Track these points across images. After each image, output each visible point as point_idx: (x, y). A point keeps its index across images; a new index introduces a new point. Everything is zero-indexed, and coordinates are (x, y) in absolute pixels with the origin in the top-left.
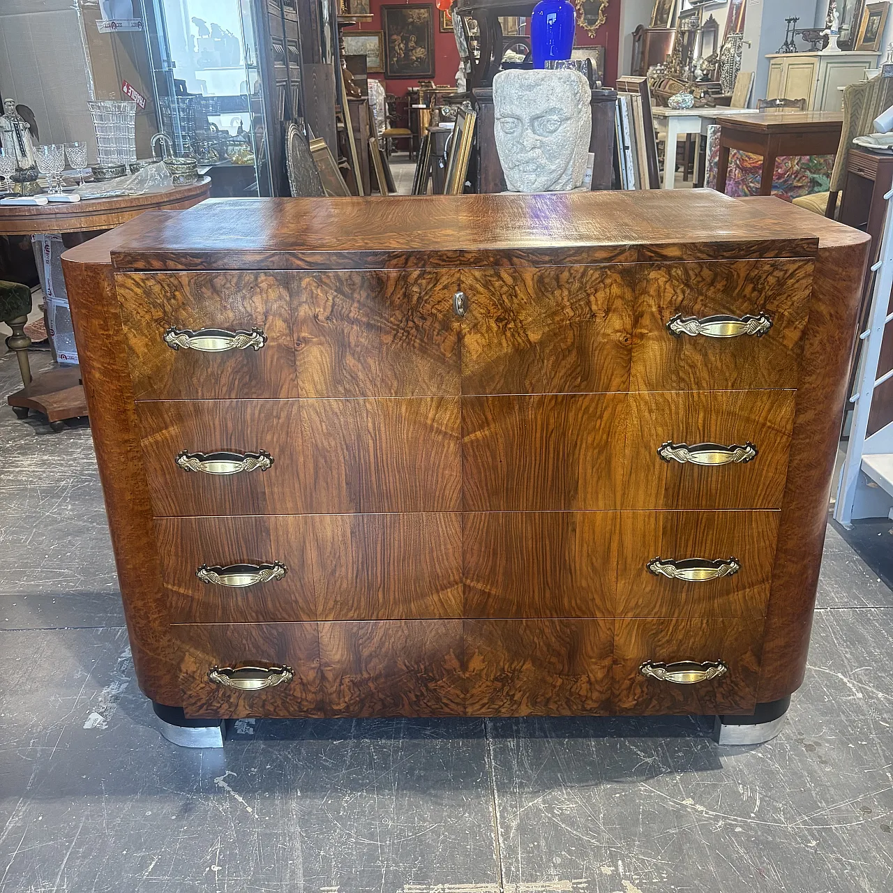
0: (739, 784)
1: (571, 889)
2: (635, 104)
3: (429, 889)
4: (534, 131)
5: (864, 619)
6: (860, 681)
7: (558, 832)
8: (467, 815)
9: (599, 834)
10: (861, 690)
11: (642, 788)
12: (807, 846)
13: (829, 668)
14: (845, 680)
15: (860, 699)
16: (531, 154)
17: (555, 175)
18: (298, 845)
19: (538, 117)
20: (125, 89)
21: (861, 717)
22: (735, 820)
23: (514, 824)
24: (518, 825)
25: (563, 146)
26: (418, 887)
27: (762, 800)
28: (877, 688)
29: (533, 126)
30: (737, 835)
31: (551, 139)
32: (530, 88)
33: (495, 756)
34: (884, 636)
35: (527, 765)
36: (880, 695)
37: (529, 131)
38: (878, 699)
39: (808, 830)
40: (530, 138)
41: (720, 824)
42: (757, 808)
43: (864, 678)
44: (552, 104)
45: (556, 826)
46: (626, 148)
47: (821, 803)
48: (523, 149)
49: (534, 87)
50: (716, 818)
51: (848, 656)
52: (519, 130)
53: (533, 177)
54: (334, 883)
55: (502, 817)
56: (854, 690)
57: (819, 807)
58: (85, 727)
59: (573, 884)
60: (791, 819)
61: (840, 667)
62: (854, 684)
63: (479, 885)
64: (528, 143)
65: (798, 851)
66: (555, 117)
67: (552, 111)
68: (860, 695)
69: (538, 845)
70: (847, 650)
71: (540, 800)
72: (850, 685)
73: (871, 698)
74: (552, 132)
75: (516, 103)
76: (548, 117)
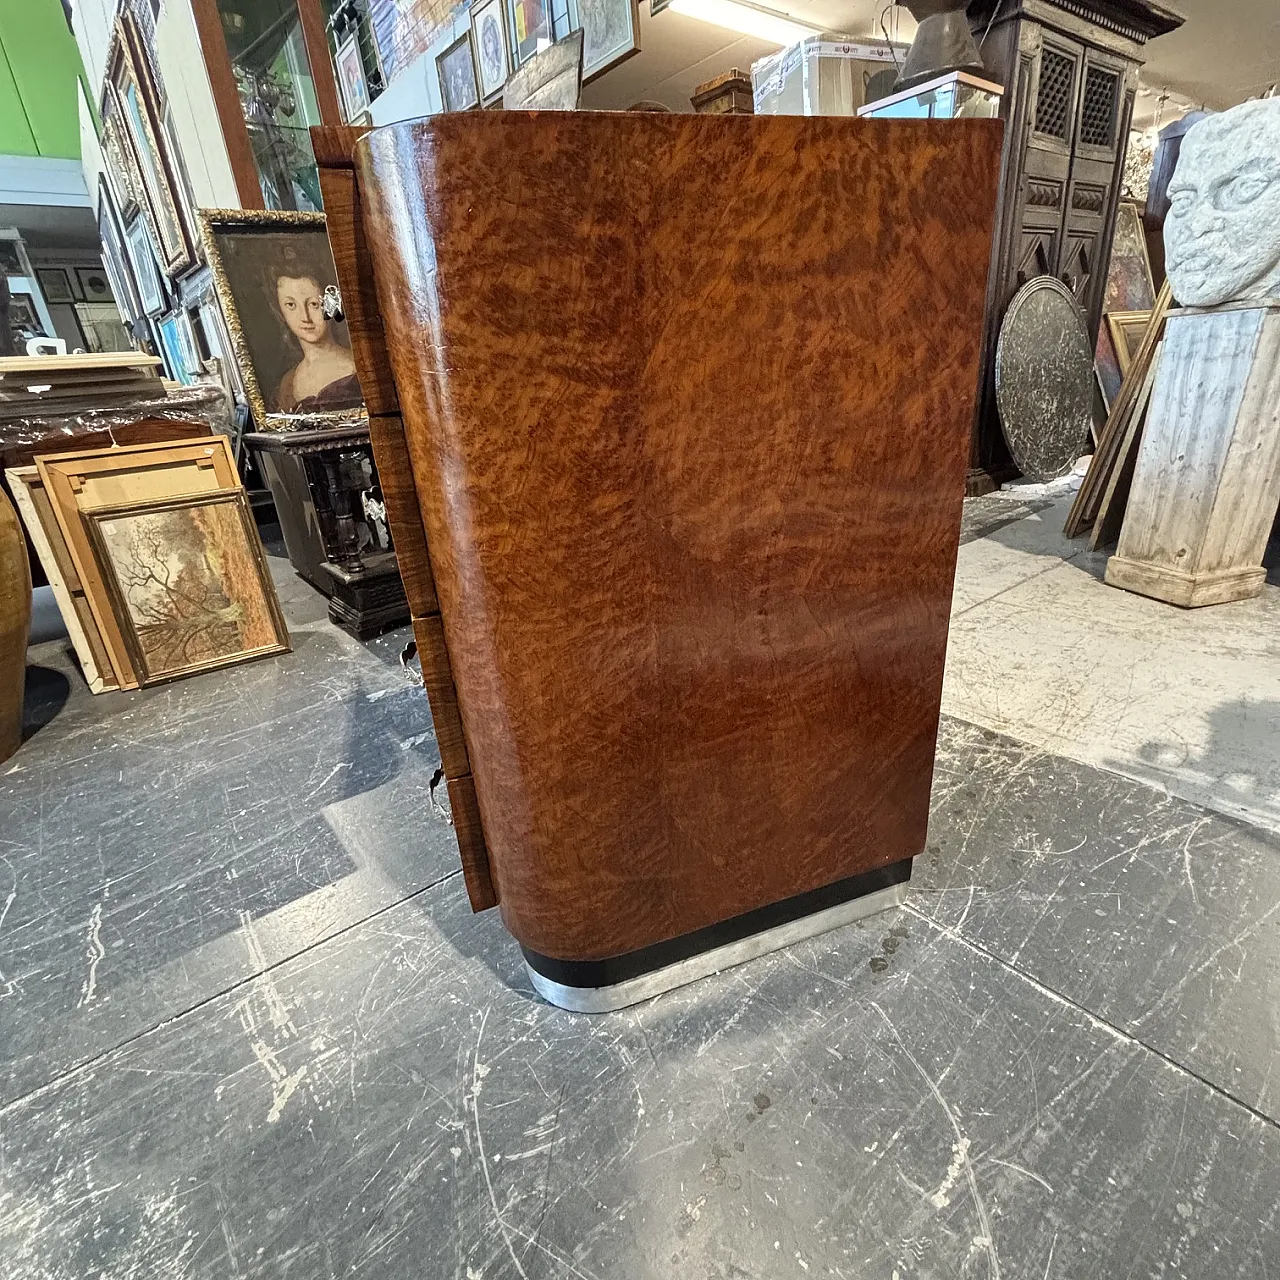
0: (557, 1113)
1: (276, 1027)
4: (1216, 206)
5: (1200, 1114)
6: (983, 1188)
9: (376, 1010)
10: (960, 1196)
11: (480, 1013)
12: (464, 1267)
13: (965, 1120)
14: (960, 1158)
15: (929, 1205)
18: (281, 833)
19: (1226, 182)
21: (877, 1229)
22: (474, 1140)
26: (249, 919)
27: (540, 1155)
28: (1000, 1226)
29: (1216, 197)
30: (444, 1153)
31: (1247, 211)
32: (1222, 134)
34: (1189, 1173)
36: (983, 1241)
37: (1208, 207)
38: (965, 1240)
39: (506, 1252)
40: (1206, 216)
41: (455, 1124)
42: (514, 1157)
43: (1003, 1190)
44: (1255, 154)
47: (584, 1249)
49: (1228, 131)
50: (465, 1115)
51: (1041, 1134)
52: (1194, 207)
53: (1198, 278)
54: (241, 873)
55: (367, 925)
56: (947, 1184)
57: (570, 1249)
58: (368, 696)
59: (286, 1025)
60: (517, 1216)
62: (963, 1176)
63: (262, 955)
64: (1197, 228)
65: (448, 1255)
66: (1258, 175)
67: (1252, 164)
68: (941, 1201)
70: (1058, 1126)
71: (409, 938)
72: (953, 1171)
73: (956, 1225)
74: (1247, 201)
75: (1193, 164)
76: (1244, 176)
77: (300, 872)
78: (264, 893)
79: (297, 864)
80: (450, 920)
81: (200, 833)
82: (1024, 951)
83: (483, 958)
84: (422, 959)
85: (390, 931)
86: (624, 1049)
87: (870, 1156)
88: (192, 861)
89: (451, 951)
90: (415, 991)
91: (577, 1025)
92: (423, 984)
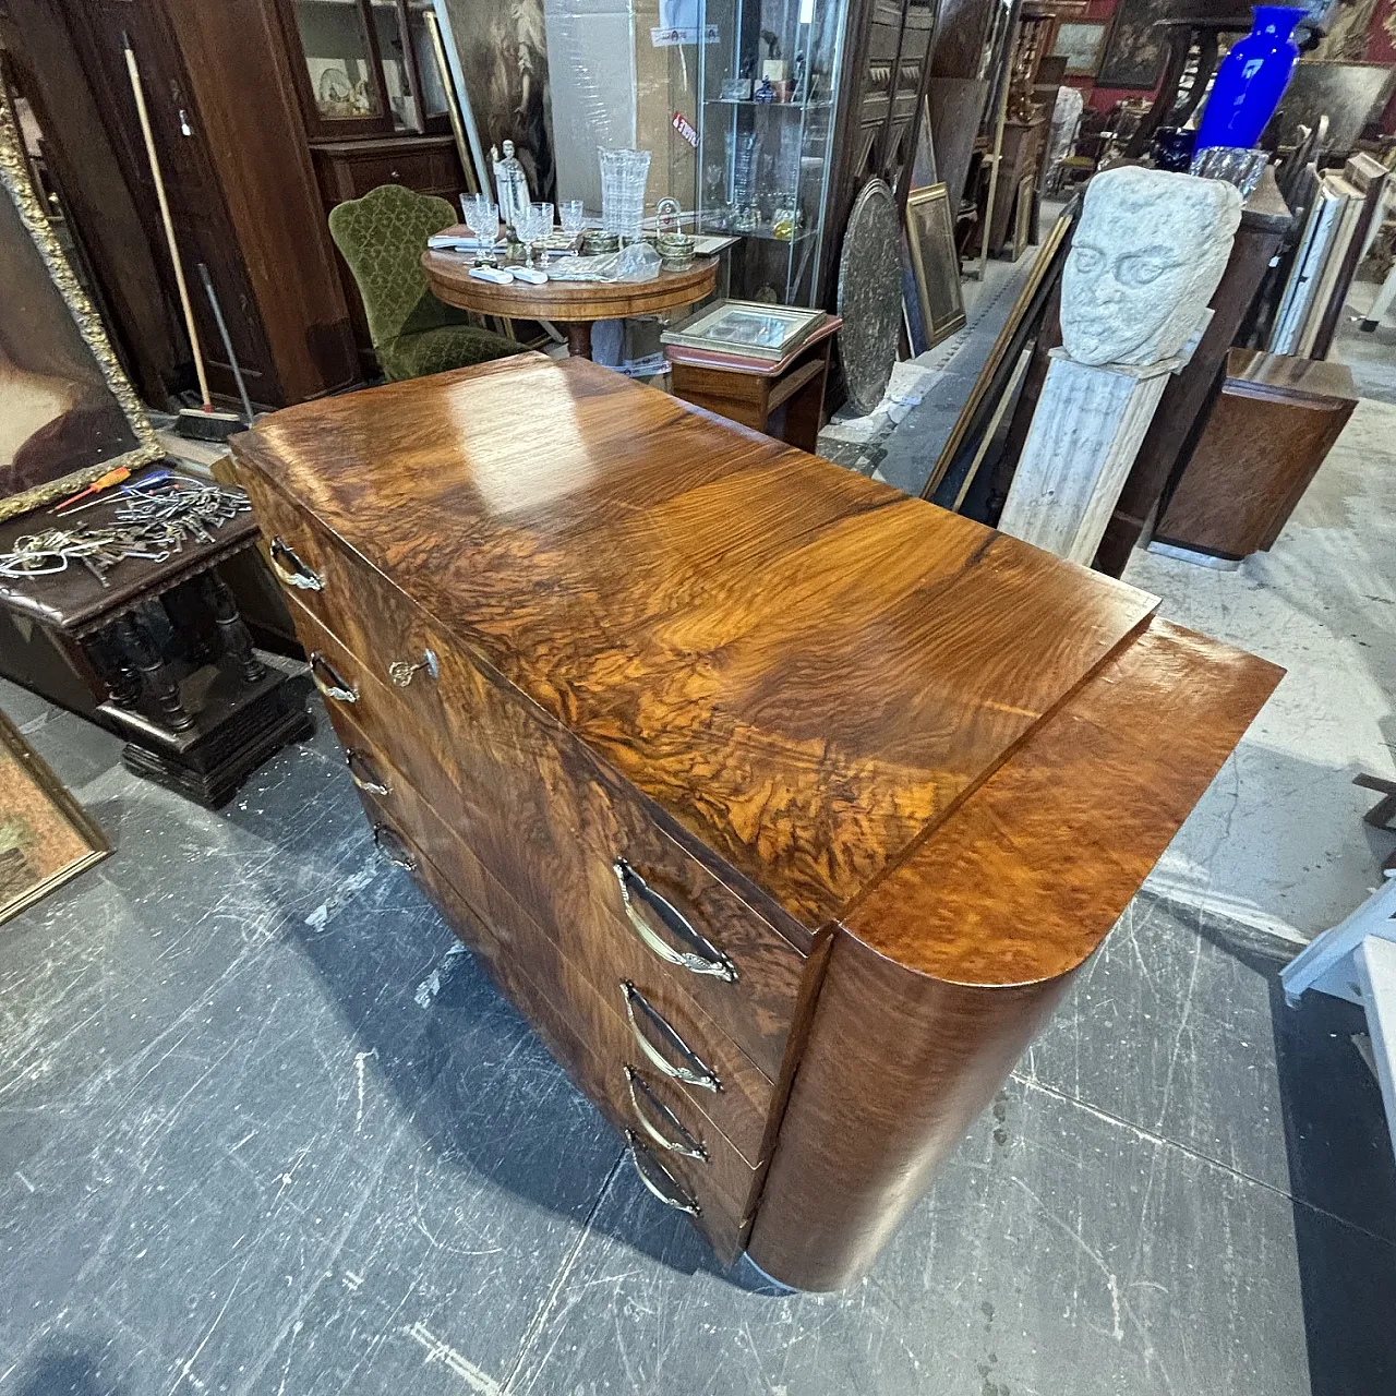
2: (1348, 211)
3: (434, 1344)
4: (1117, 277)
5: (1212, 1188)
6: (1135, 1308)
7: (609, 1346)
8: (536, 1254)
9: (648, 1379)
10: (1127, 1324)
11: (741, 1332)
13: (1106, 1258)
14: (1115, 1294)
15: (1115, 1341)
16: (1101, 311)
17: (1128, 345)
18: (367, 1193)
19: (1129, 257)
20: (676, 123)
23: (572, 1300)
24: (576, 1305)
25: (1154, 307)
26: (428, 1334)
28: (1154, 1335)
29: (1119, 268)
31: (1142, 291)
32: (1135, 207)
33: (618, 1178)
34: (1221, 1239)
35: (641, 1215)
36: (1150, 1352)
37: (1111, 276)
38: (1141, 1356)
40: (1108, 286)
43: (1145, 1304)
44: (1158, 241)
45: (612, 1333)
46: (1302, 279)
48: (1092, 301)
49: (1141, 206)
51: (1147, 1248)
52: (1098, 269)
53: (1093, 343)
54: (362, 1273)
55: (568, 1282)
56: (1117, 1319)
58: (307, 921)
61: (1120, 1264)
62: (1122, 1307)
63: (482, 1375)
64: (1101, 295)
66: (1157, 261)
67: (1155, 250)
68: (1119, 1334)
69: (576, 1353)
70: (1152, 1236)
71: (621, 1278)
72: (1116, 1305)
73: (1134, 1349)
74: (1144, 283)
75: (1106, 227)
76: (1146, 259)
77: (439, 1240)
78: (415, 1290)
79: (424, 1229)
80: (646, 1237)
81: (251, 1235)
82: (1081, 1083)
83: (706, 1269)
84: (651, 1298)
85: (596, 1278)
86: (873, 1310)
87: (1068, 1320)
88: (278, 1281)
89: (672, 1277)
90: (668, 1338)
91: (827, 1304)
92: (670, 1326)
